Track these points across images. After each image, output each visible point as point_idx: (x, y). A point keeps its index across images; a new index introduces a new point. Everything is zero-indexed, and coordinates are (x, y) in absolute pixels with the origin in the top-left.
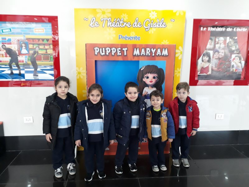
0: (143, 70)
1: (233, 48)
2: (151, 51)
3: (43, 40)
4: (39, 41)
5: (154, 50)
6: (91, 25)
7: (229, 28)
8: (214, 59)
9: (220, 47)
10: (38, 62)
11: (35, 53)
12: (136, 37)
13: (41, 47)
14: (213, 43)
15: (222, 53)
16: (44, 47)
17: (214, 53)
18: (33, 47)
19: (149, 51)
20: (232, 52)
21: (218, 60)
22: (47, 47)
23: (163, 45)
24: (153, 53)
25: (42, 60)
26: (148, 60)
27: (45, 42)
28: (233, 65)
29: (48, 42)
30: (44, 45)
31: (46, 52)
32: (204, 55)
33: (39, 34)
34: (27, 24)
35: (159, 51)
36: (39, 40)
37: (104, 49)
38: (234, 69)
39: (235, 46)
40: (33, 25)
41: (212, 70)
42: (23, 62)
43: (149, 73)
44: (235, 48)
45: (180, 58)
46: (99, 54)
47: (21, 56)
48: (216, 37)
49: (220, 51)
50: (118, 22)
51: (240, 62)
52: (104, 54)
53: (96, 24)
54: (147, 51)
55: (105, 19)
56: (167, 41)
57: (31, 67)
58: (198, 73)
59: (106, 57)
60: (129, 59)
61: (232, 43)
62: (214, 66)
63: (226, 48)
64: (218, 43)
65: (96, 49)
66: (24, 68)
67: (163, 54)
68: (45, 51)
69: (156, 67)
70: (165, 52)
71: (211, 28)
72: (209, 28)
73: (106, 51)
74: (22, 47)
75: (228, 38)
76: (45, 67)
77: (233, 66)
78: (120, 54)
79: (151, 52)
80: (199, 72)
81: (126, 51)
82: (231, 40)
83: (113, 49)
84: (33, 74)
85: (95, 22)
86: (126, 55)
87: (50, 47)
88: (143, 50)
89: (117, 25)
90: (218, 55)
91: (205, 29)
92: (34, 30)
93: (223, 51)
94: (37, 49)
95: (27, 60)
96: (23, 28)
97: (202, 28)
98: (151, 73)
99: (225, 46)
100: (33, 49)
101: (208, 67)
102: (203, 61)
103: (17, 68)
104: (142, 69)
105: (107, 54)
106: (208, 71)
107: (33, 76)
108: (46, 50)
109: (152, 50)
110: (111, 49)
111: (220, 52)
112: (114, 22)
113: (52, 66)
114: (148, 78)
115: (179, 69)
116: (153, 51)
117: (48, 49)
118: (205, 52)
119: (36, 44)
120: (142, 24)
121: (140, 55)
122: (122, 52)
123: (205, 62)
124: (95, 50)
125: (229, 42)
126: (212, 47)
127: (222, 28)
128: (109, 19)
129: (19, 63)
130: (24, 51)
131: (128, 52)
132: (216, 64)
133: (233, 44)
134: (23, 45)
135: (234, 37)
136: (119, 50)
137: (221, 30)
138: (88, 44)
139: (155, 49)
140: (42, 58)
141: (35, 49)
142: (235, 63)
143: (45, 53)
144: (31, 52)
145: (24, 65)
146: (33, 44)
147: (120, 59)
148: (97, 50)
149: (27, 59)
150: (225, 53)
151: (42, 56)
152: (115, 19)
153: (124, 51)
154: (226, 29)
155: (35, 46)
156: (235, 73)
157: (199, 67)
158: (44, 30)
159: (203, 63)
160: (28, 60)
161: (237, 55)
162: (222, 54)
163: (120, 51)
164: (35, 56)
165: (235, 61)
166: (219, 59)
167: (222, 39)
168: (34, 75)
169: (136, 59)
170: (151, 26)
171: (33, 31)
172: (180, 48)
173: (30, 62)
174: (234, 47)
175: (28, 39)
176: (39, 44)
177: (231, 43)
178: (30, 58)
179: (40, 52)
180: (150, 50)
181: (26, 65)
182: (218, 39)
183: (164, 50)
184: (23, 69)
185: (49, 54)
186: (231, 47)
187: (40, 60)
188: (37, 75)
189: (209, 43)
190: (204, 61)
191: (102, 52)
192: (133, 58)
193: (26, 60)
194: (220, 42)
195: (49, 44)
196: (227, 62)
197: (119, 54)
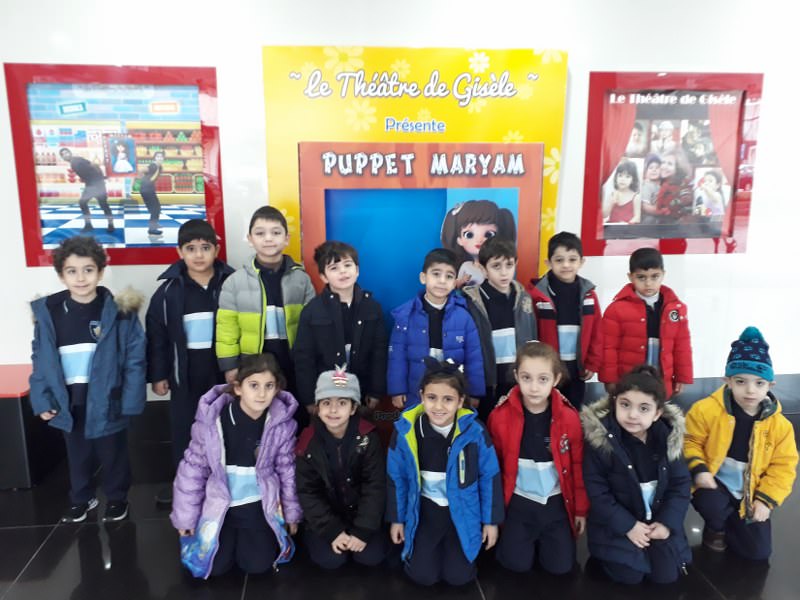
0: (457, 214)
1: (700, 152)
2: (478, 161)
3: (175, 134)
4: (164, 136)
5: (485, 157)
6: (309, 91)
7: (688, 96)
8: (648, 180)
9: (663, 148)
10: (160, 196)
11: (152, 169)
12: (433, 123)
13: (170, 153)
14: (644, 138)
15: (670, 164)
16: (179, 153)
17: (648, 165)
18: (148, 153)
19: (474, 163)
20: (696, 162)
21: (659, 183)
22: (185, 153)
23: (510, 146)
24: (485, 166)
25: (174, 189)
26: (469, 186)
27: (182, 139)
28: (700, 198)
29: (191, 139)
30: (178, 146)
31: (185, 167)
32: (620, 171)
33: (165, 118)
34: (130, 89)
35: (499, 160)
36: (163, 133)
37: (349, 157)
38: (703, 208)
39: (705, 146)
40: (148, 93)
42: (119, 195)
43: (473, 222)
44: (705, 149)
45: (553, 180)
46: (335, 172)
47: (113, 179)
48: (651, 123)
49: (662, 159)
50: (383, 84)
51: (719, 190)
52: (349, 170)
53: (322, 90)
54: (468, 162)
55: (347, 75)
56: (517, 133)
57: (141, 209)
58: (605, 222)
59: (353, 179)
60: (420, 185)
61: (696, 137)
63: (680, 149)
64: (657, 138)
65: (326, 156)
66: (122, 212)
67: (509, 171)
68: (181, 164)
69: (491, 205)
70: (516, 165)
71: (639, 95)
72: (632, 97)
73: (354, 162)
74: (116, 153)
75: (685, 123)
76: (181, 209)
77: (700, 202)
78: (395, 171)
79: (478, 165)
80: (607, 219)
81: (412, 161)
82: (692, 128)
83: (374, 157)
84: (147, 229)
85: (320, 84)
86: (412, 174)
87: (195, 153)
88: (457, 159)
89: (381, 91)
90: (658, 171)
91: (621, 99)
92: (150, 106)
93: (671, 159)
94: (159, 160)
95: (131, 190)
96: (117, 102)
97: (613, 97)
98: (479, 222)
99: (677, 146)
100: (148, 159)
101: (630, 205)
102: (616, 187)
103: (102, 212)
104: (454, 213)
105: (359, 171)
106: (632, 216)
107: (148, 235)
108: (184, 160)
109: (481, 158)
110: (369, 157)
111: (664, 162)
112: (373, 84)
113: (200, 206)
114: (470, 235)
115: (553, 209)
116: (485, 162)
117: (189, 159)
118: (621, 163)
119: (156, 145)
120: (450, 87)
121: (449, 173)
122: (400, 165)
123: (623, 190)
124: (324, 161)
125: (687, 135)
126: (641, 147)
127: (667, 97)
128: (357, 76)
130: (122, 165)
131: (415, 164)
132: (652, 195)
133: (700, 140)
134: (121, 148)
135: (700, 121)
136: (392, 160)
137: (666, 102)
138: (303, 143)
139: (489, 157)
140: (173, 185)
141: (153, 159)
142: (706, 191)
143: (181, 170)
144: (143, 167)
145: (122, 203)
146: (148, 146)
147: (395, 184)
148: (330, 159)
149: (131, 186)
150: (677, 164)
151: (173, 178)
152: (376, 76)
153: (404, 162)
154: (678, 101)
155: (152, 152)
157: (607, 205)
158: (179, 107)
159: (616, 192)
160: (134, 189)
161: (709, 169)
163: (394, 164)
164: (153, 178)
166: (662, 181)
167: (667, 125)
168: (150, 232)
169: (437, 184)
170: (475, 94)
171: (146, 109)
172: (554, 152)
174: (702, 146)
175: (134, 133)
176: (164, 146)
179: (167, 167)
180: (474, 160)
181: (128, 205)
182: (658, 126)
183: (512, 157)
184: (120, 216)
185: (193, 173)
186: (693, 147)
187: (166, 187)
188: (160, 233)
189: (632, 138)
190: (622, 187)
191: (346, 166)
192: (431, 182)
193: (127, 189)
194: (662, 133)
195: (193, 146)
196: (683, 188)
197: (391, 170)
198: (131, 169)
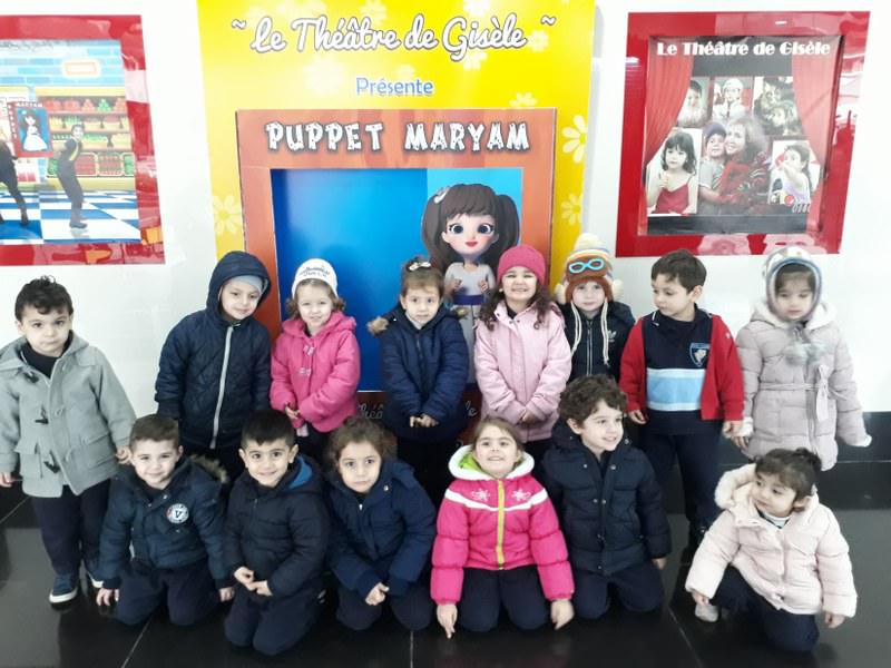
0: (441, 202)
1: (779, 119)
2: (467, 132)
3: (96, 101)
4: (82, 105)
5: (476, 128)
6: (257, 44)
7: (763, 44)
8: (707, 157)
9: (728, 113)
11: (71, 146)
12: (418, 84)
13: (91, 126)
14: (702, 102)
15: (737, 135)
16: (102, 126)
17: (708, 137)
18: (64, 126)
19: (462, 135)
20: (773, 132)
21: (723, 161)
22: (110, 126)
23: (511, 112)
24: (476, 140)
25: (98, 172)
26: (456, 165)
27: (104, 108)
28: (779, 180)
29: (115, 108)
30: (101, 118)
31: (110, 144)
32: (669, 145)
33: (83, 82)
34: (37, 45)
35: (496, 131)
36: (81, 100)
37: (299, 128)
38: (783, 194)
39: (786, 111)
40: (59, 50)
41: (701, 198)
42: (32, 178)
43: (462, 213)
44: (786, 116)
45: (578, 158)
46: (283, 147)
47: (24, 160)
48: (712, 79)
49: (727, 129)
50: (351, 33)
51: (805, 170)
52: (300, 145)
53: (273, 43)
54: (453, 133)
55: (305, 22)
56: (529, 95)
57: (59, 197)
58: (651, 212)
59: (305, 155)
60: (391, 165)
61: (775, 99)
62: (707, 185)
63: (753, 116)
64: (720, 101)
65: (271, 128)
66: (37, 200)
67: (509, 146)
68: (105, 141)
69: (487, 190)
70: (518, 138)
71: (696, 45)
72: (687, 46)
73: (305, 134)
74: (25, 126)
75: (759, 80)
76: (108, 196)
77: (778, 185)
78: (358, 145)
79: (468, 137)
80: (654, 208)
81: (379, 132)
82: (768, 87)
83: (330, 128)
84: (68, 221)
85: (270, 35)
86: (380, 150)
87: (121, 126)
88: (439, 131)
89: (349, 43)
90: (721, 145)
91: (672, 49)
92: (62, 66)
93: (740, 129)
94: (78, 134)
95: (46, 174)
96: (23, 62)
97: (660, 46)
98: (469, 212)
99: (748, 113)
100: (64, 134)
101: (685, 187)
102: (665, 167)
104: (437, 200)
105: (312, 145)
107: (70, 229)
108: (109, 136)
109: (471, 129)
110: (324, 128)
111: (730, 134)
112: (338, 34)
113: (130, 193)
114: (459, 229)
115: (578, 197)
116: (476, 134)
117: (115, 133)
118: (671, 135)
119: (72, 116)
120: (438, 36)
121: (429, 149)
122: (365, 139)
123: (674, 171)
124: (268, 133)
125: (761, 96)
126: (698, 114)
127: (735, 46)
128: (318, 23)
129: (21, 184)
130: (33, 142)
131: (384, 137)
132: (714, 177)
133: (779, 103)
134: (30, 121)
135: (780, 78)
136: (354, 132)
137: (734, 53)
138: (242, 111)
139: (481, 128)
140: (97, 166)
141: (71, 133)
142: (786, 172)
143: (106, 148)
144: (59, 145)
145: (36, 189)
146: (64, 118)
147: (358, 162)
148: (276, 131)
149: (45, 168)
150: (747, 136)
151: (96, 157)
152: (342, 21)
153: (370, 133)
154: (751, 49)
155: (69, 124)
156: (787, 209)
157: (652, 190)
158: (99, 67)
159: (665, 174)
160: (49, 172)
161: (792, 143)
162: (735, 142)
163: (356, 137)
164: (72, 158)
165: (788, 167)
166: (726, 158)
167: (735, 84)
168: (72, 225)
169: (414, 162)
171: (58, 71)
172: (579, 121)
173: (55, 181)
174: (782, 112)
175: (43, 100)
176: (83, 118)
177: (769, 99)
178: (54, 167)
179: (89, 144)
180: (462, 131)
181: (43, 191)
182: (722, 85)
183: (513, 128)
184: (35, 206)
185: (121, 152)
186: (769, 112)
187: (89, 171)
188: (84, 226)
189: (687, 101)
190: (671, 166)
191: (295, 141)
192: (406, 160)
193: (41, 172)
194: (727, 95)
195: (118, 117)
196: (755, 168)
197: (352, 145)
198: (44, 146)
